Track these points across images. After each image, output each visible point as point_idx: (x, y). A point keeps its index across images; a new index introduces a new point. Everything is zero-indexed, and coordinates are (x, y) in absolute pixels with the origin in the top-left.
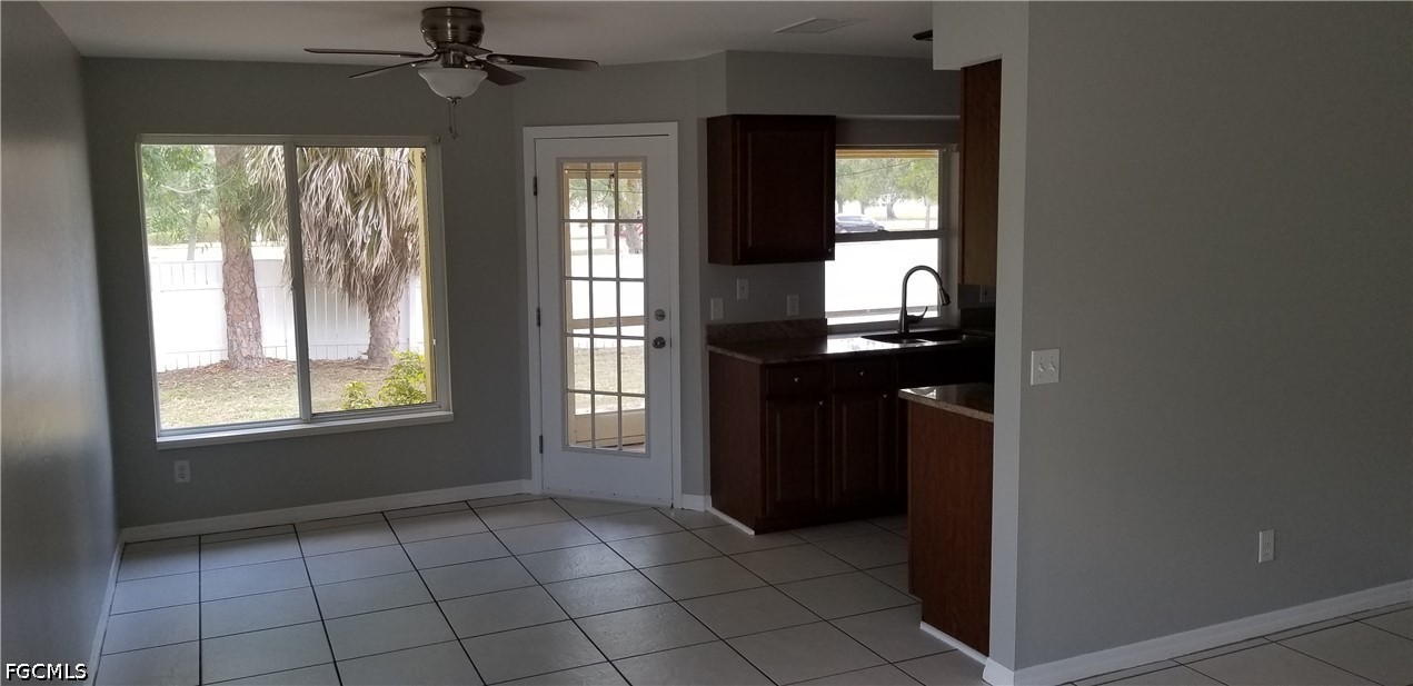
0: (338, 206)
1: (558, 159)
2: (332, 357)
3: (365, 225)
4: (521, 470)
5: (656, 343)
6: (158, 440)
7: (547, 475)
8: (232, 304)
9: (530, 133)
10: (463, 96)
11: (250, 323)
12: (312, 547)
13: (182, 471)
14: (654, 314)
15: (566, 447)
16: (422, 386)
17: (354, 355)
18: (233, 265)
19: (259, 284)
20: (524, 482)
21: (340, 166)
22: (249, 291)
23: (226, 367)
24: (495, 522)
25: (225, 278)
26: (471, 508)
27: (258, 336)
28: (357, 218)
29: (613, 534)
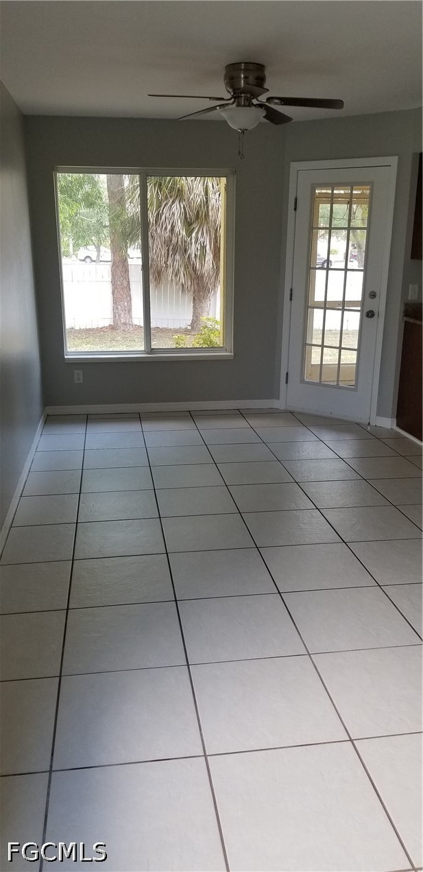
0: (177, 229)
1: (312, 184)
2: (171, 327)
3: (196, 242)
4: (273, 393)
5: (368, 315)
6: (66, 357)
7: (289, 397)
8: (116, 291)
9: (294, 166)
10: (249, 129)
11: (126, 303)
12: (148, 426)
13: (78, 376)
14: (369, 293)
15: (302, 381)
16: (218, 340)
17: (184, 326)
18: (117, 267)
19: (131, 279)
20: (275, 401)
21: (179, 203)
22: (125, 284)
23: (113, 328)
24: (254, 422)
25: (112, 275)
26: (241, 414)
27: (130, 311)
28: (191, 239)
29: (328, 437)
